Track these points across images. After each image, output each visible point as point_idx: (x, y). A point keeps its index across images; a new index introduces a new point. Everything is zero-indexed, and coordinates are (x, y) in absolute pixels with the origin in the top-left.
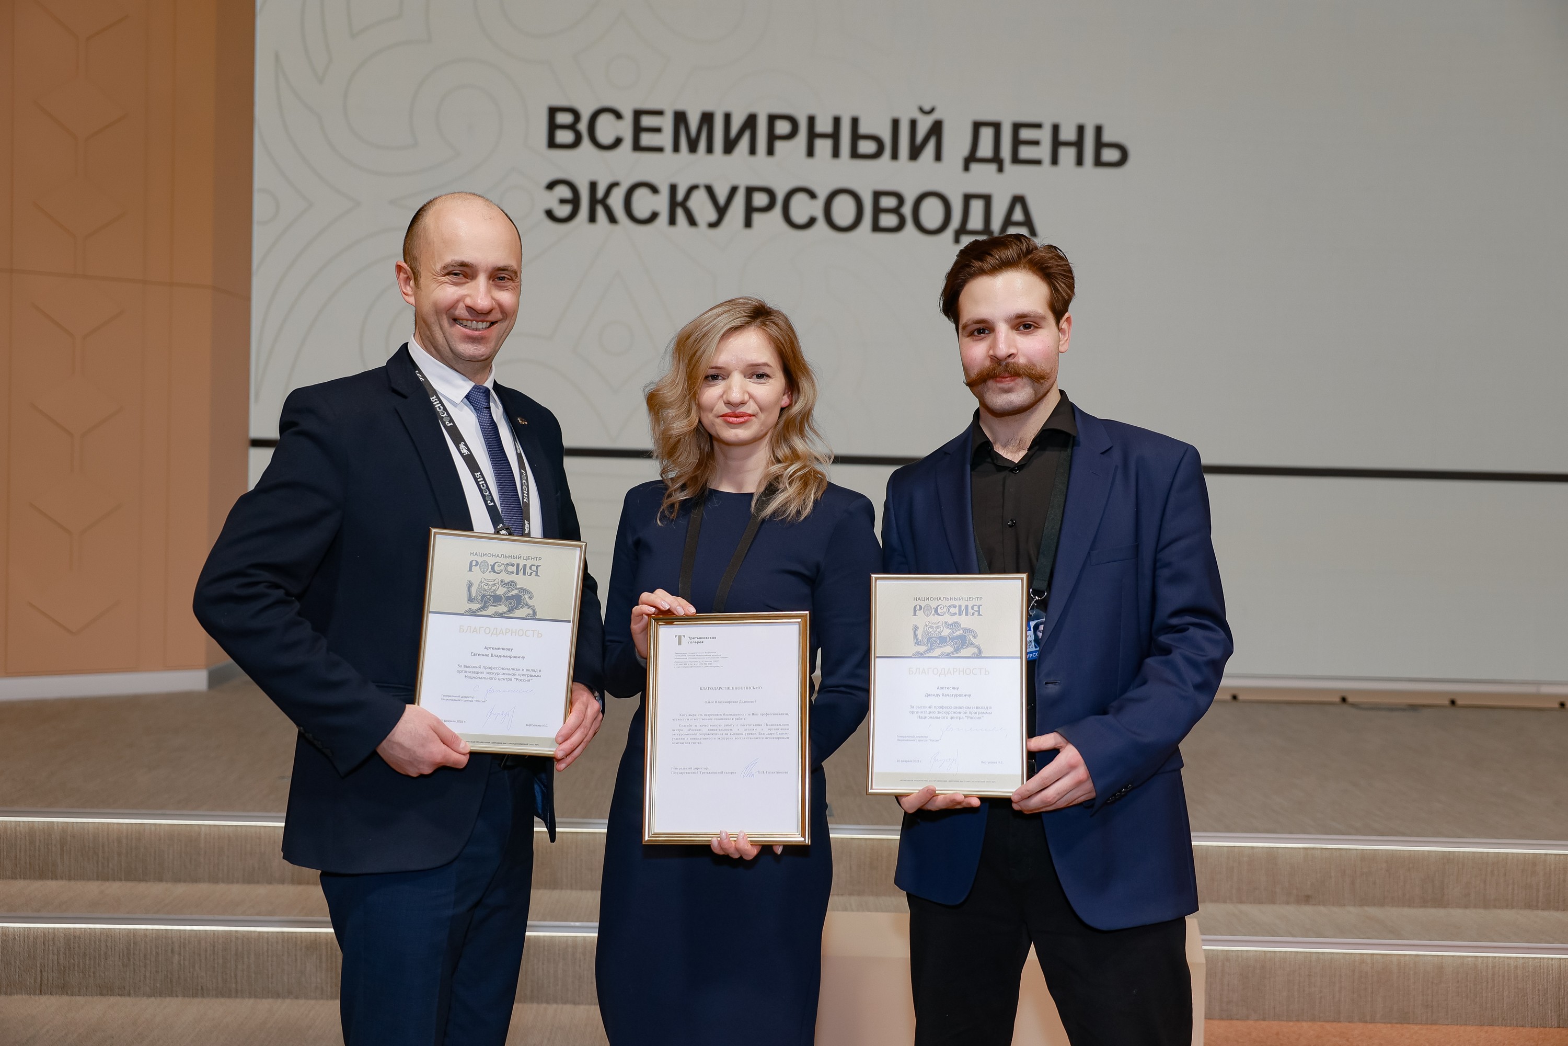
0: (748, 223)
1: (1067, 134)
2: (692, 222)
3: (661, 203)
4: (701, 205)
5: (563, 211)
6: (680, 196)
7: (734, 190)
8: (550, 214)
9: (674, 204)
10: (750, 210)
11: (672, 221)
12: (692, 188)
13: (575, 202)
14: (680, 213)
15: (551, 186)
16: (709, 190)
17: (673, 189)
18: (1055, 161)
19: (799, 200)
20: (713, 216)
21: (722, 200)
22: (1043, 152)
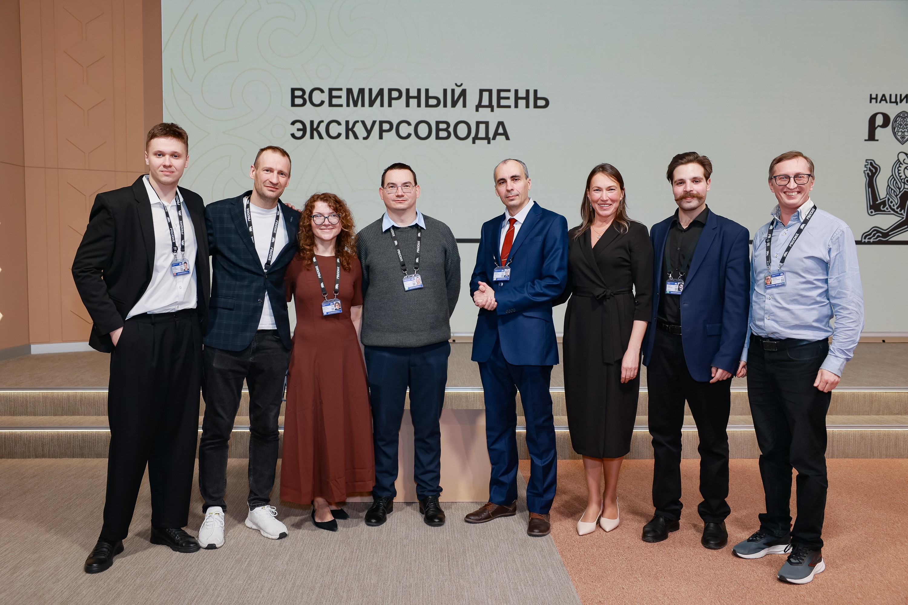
0: (381, 137)
1: (522, 94)
2: (356, 137)
3: (342, 129)
4: (360, 130)
5: (299, 134)
6: (350, 126)
7: (374, 122)
8: (293, 135)
9: (348, 130)
10: (381, 131)
11: (347, 137)
12: (356, 122)
13: (304, 130)
14: (350, 133)
15: (293, 123)
16: (363, 123)
17: (347, 122)
18: (516, 106)
19: (403, 126)
20: (365, 135)
21: (369, 128)
22: (511, 102)
